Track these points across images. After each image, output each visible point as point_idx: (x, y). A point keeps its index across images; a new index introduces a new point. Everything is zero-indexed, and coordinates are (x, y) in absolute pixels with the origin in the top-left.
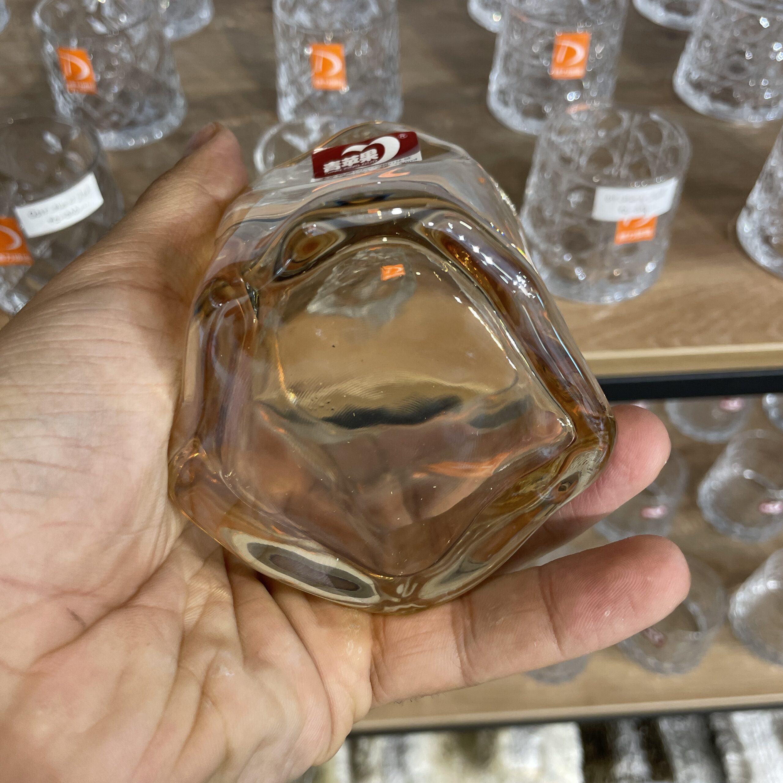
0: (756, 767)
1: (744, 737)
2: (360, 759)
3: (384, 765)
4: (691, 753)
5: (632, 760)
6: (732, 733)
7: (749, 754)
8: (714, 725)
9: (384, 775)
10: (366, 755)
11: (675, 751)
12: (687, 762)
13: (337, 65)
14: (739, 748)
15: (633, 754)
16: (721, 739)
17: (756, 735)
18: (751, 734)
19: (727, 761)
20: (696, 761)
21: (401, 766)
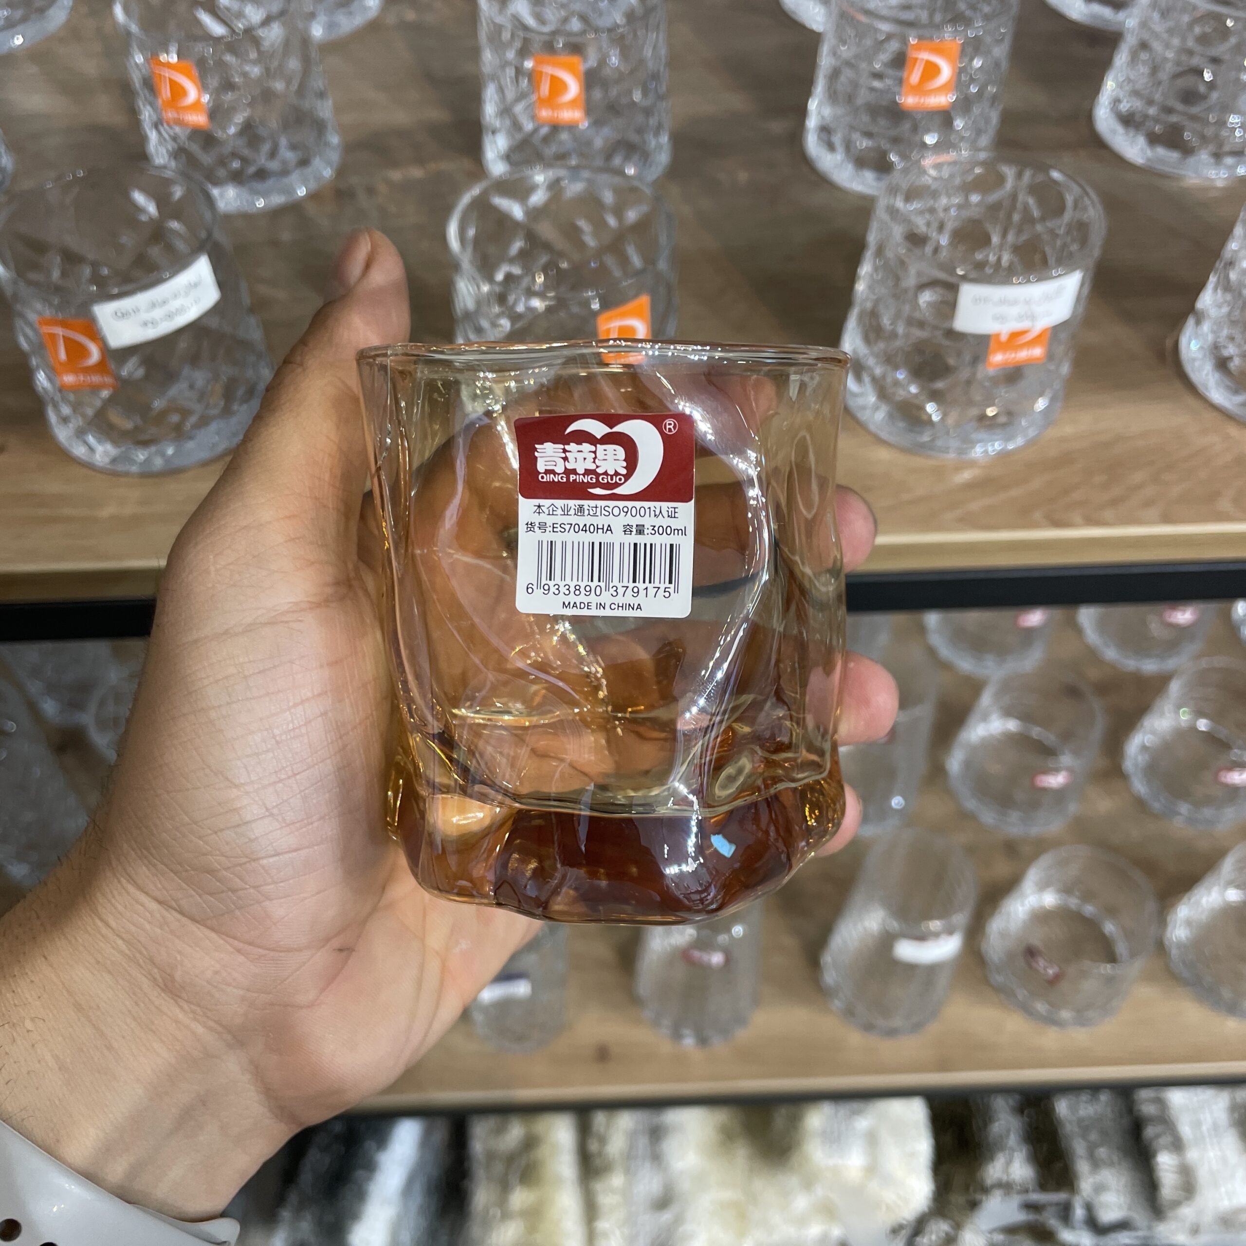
0: (1203, 1175)
1: (1185, 1130)
2: (593, 1146)
3: (630, 1157)
4: (1102, 1152)
5: (1011, 1159)
6: (1166, 1121)
7: (1192, 1155)
8: (1139, 1111)
9: (630, 1173)
10: (603, 1140)
11: (1079, 1147)
12: (1096, 1164)
14: (1177, 1145)
15: (1013, 1150)
16: (1149, 1131)
17: (1204, 1127)
18: (1197, 1125)
19: (1158, 1164)
20: (1111, 1164)
21: (657, 1158)
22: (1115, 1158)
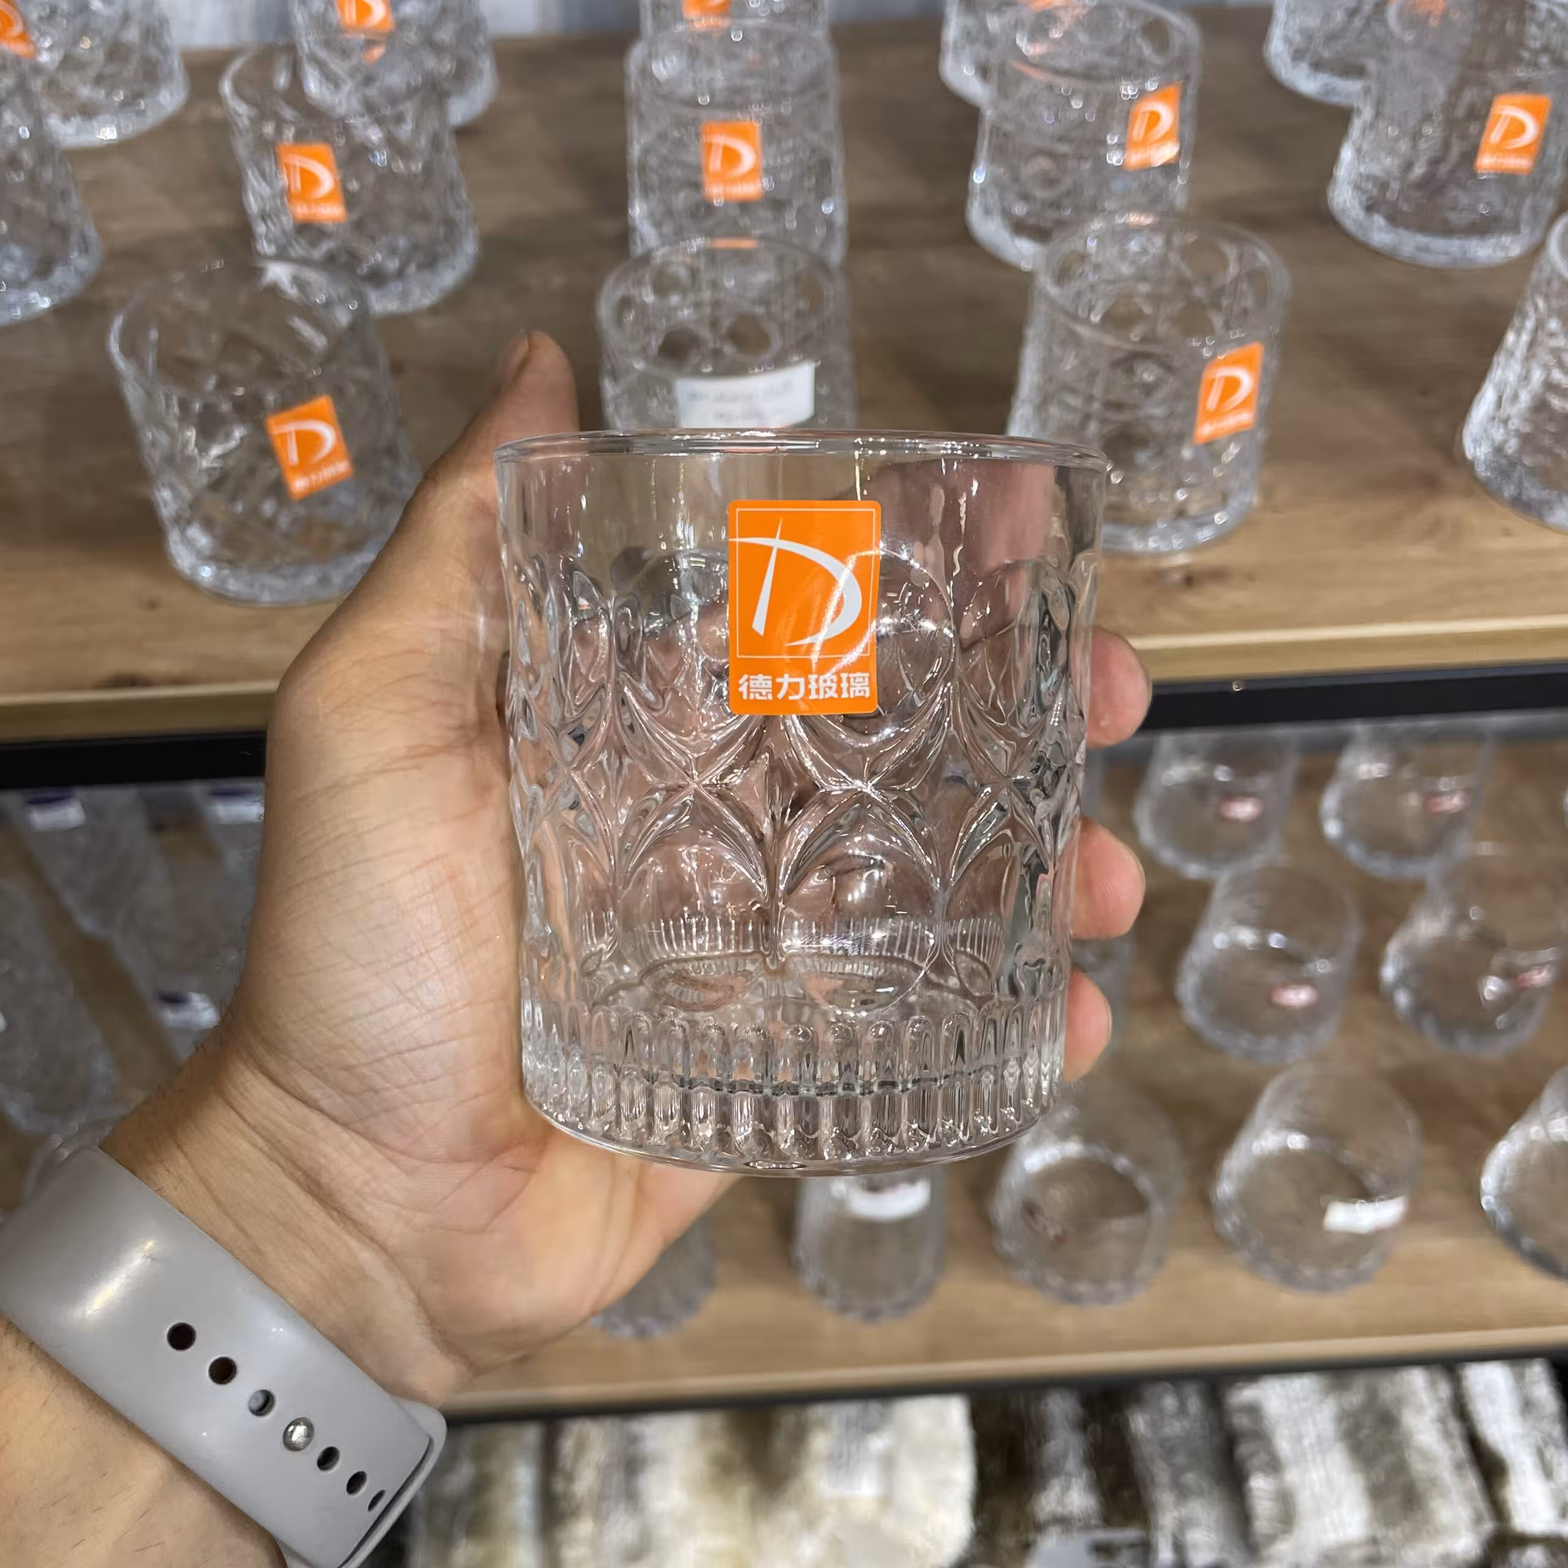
0: (1304, 1501)
1: (1283, 1445)
2: (559, 1486)
3: (601, 1497)
4: (1190, 1478)
5: (1066, 1489)
6: (1261, 1436)
7: (1292, 1476)
8: (1231, 1424)
9: (600, 1517)
10: (570, 1478)
11: (1161, 1473)
12: (1183, 1493)
13: (327, 180)
14: (1274, 1466)
15: (1069, 1475)
16: (1243, 1449)
17: (1306, 1442)
18: (1298, 1439)
19: (1250, 1490)
20: (1201, 1494)
21: (632, 1497)
22: (1205, 1485)
